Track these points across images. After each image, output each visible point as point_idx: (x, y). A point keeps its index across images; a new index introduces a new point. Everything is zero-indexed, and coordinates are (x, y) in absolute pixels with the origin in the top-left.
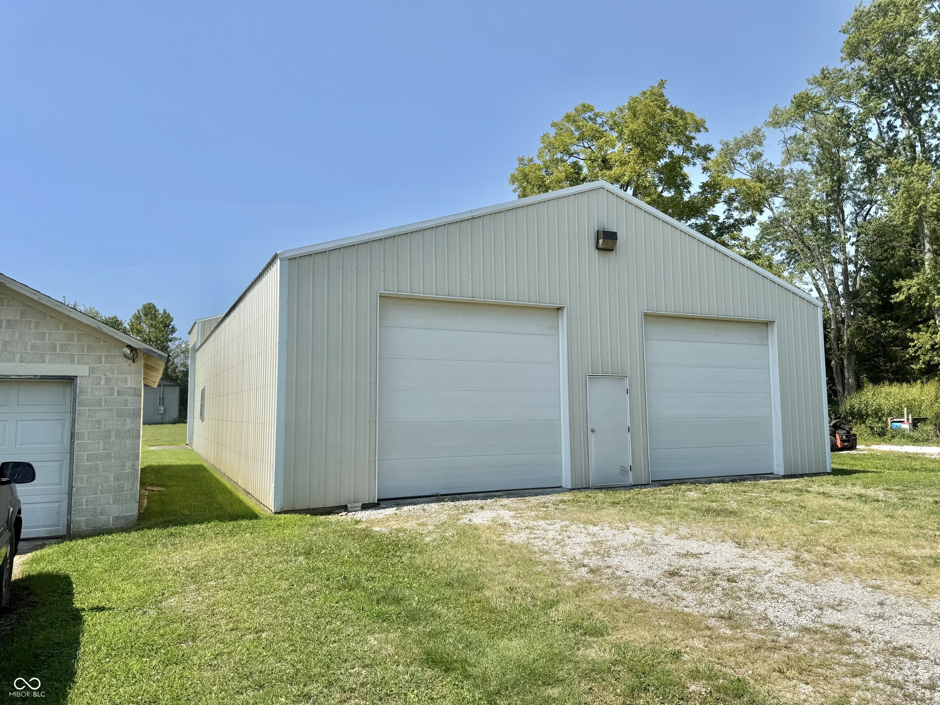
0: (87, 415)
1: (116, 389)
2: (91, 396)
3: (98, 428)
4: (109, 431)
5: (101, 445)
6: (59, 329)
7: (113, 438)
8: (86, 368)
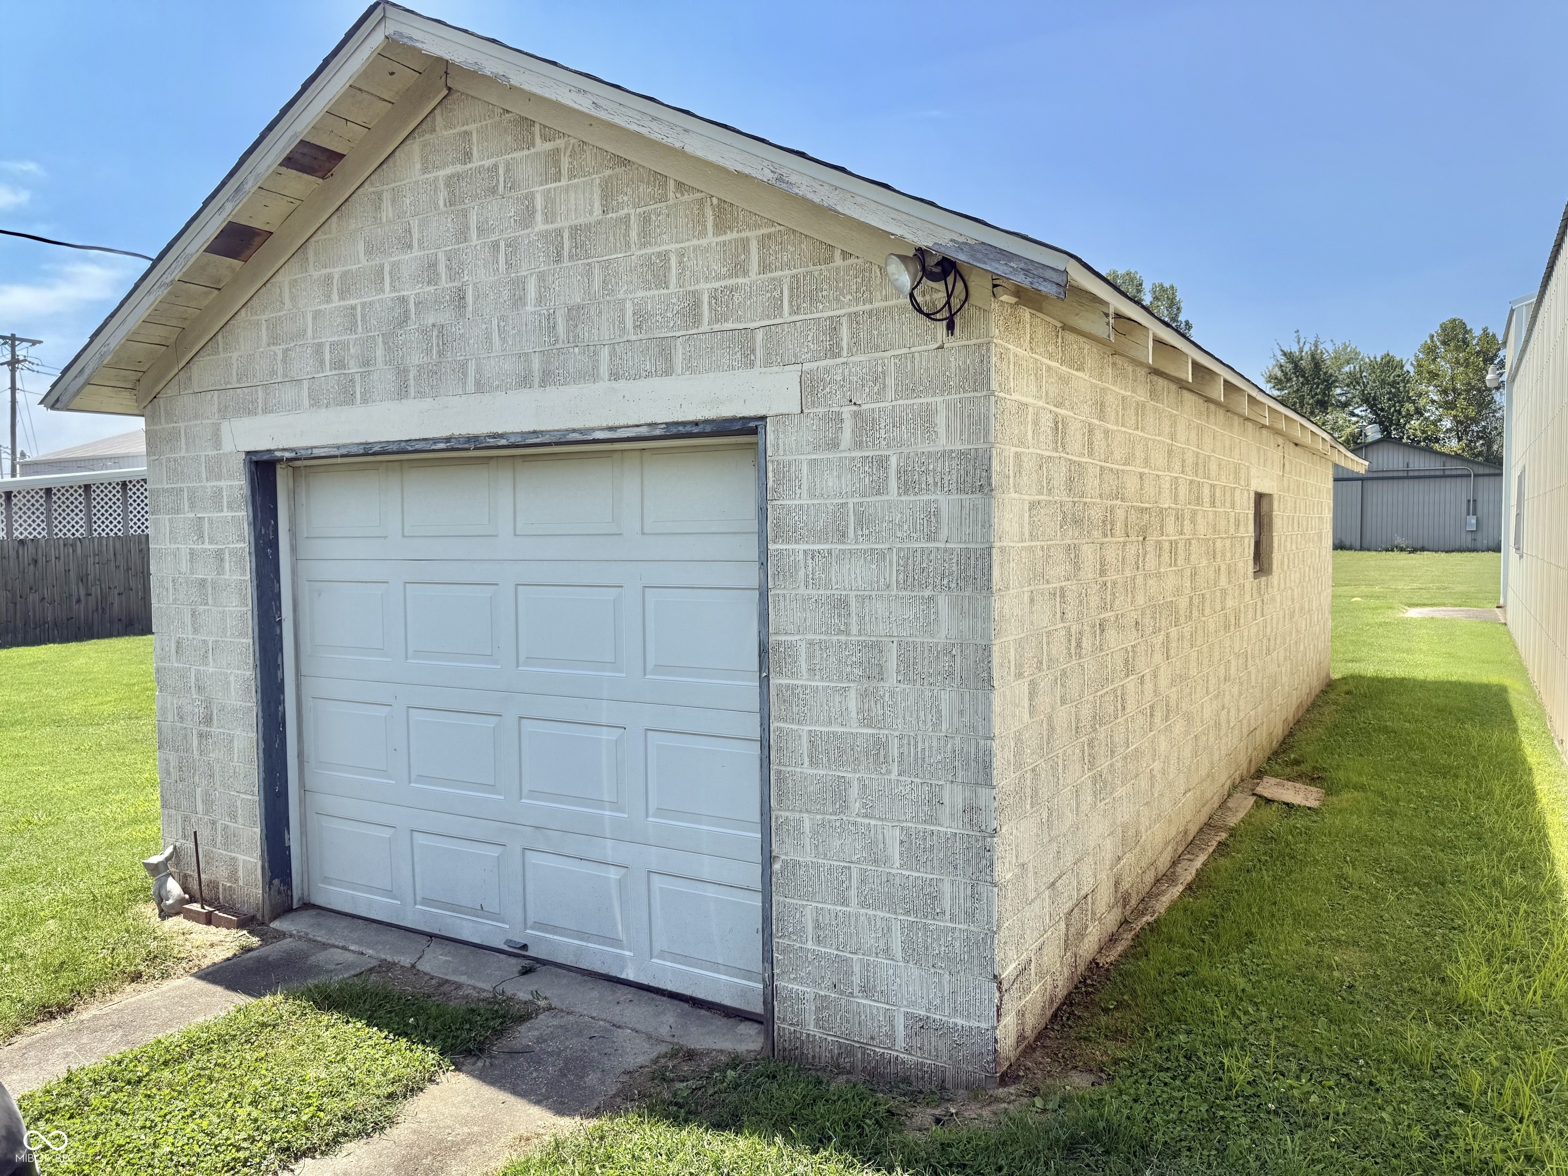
0: (802, 573)
1: (893, 461)
2: (812, 495)
3: (840, 632)
4: (876, 647)
5: (852, 703)
6: (703, 234)
7: (892, 679)
8: (791, 376)
